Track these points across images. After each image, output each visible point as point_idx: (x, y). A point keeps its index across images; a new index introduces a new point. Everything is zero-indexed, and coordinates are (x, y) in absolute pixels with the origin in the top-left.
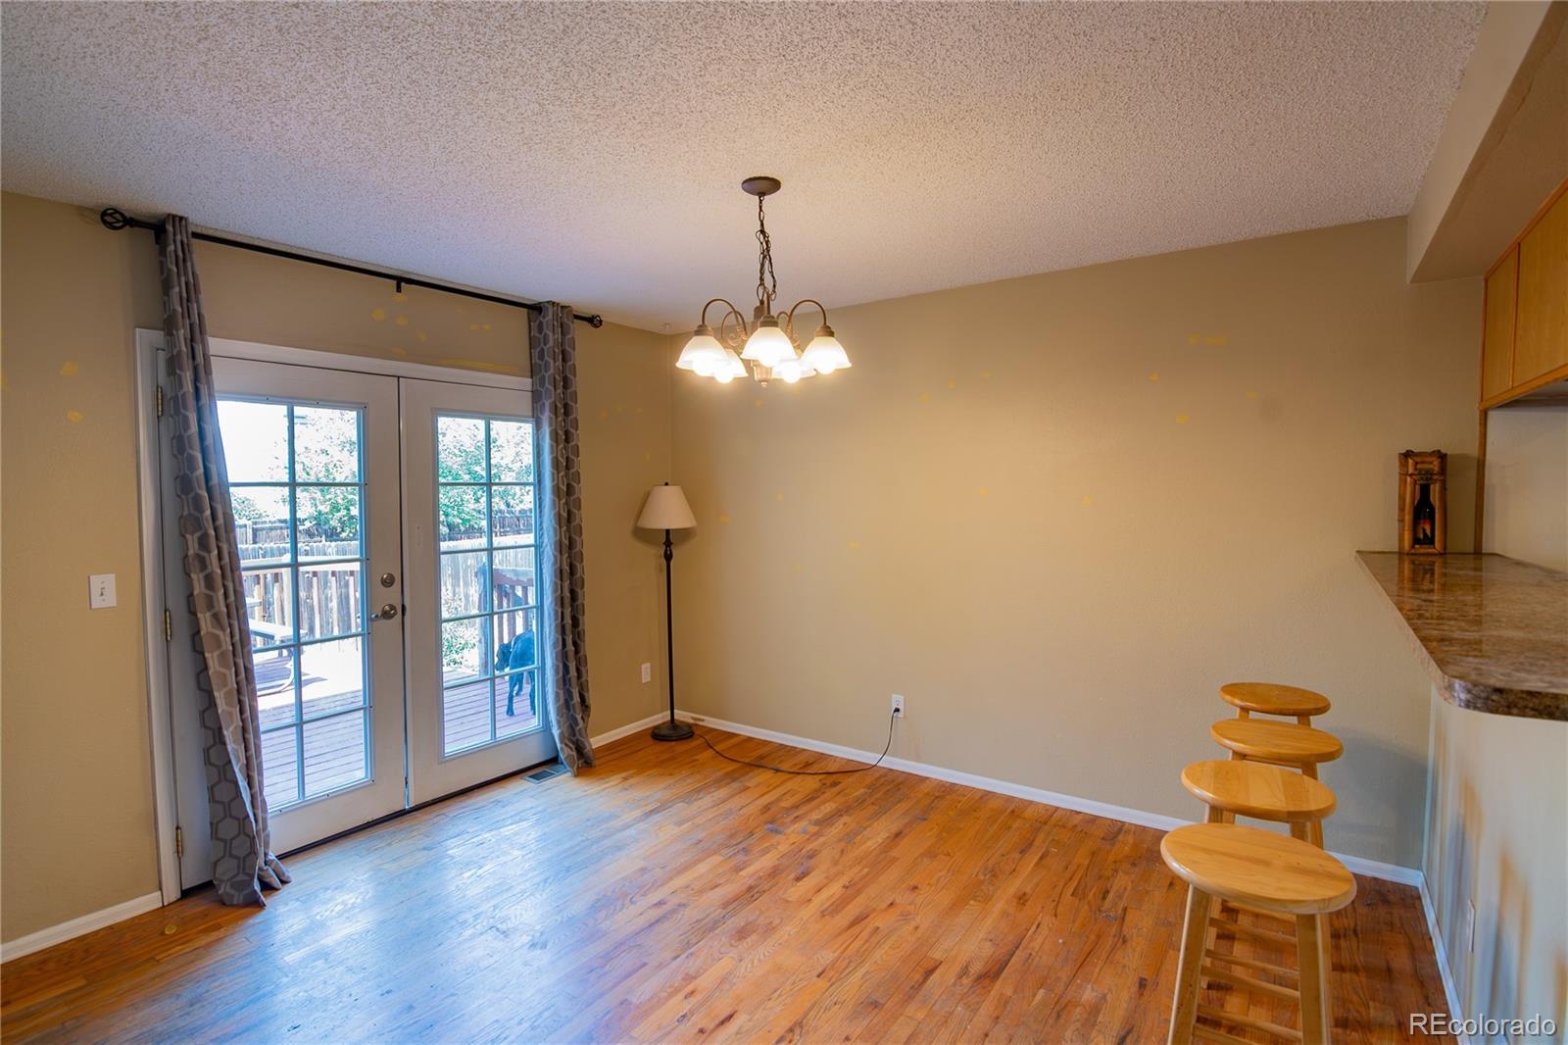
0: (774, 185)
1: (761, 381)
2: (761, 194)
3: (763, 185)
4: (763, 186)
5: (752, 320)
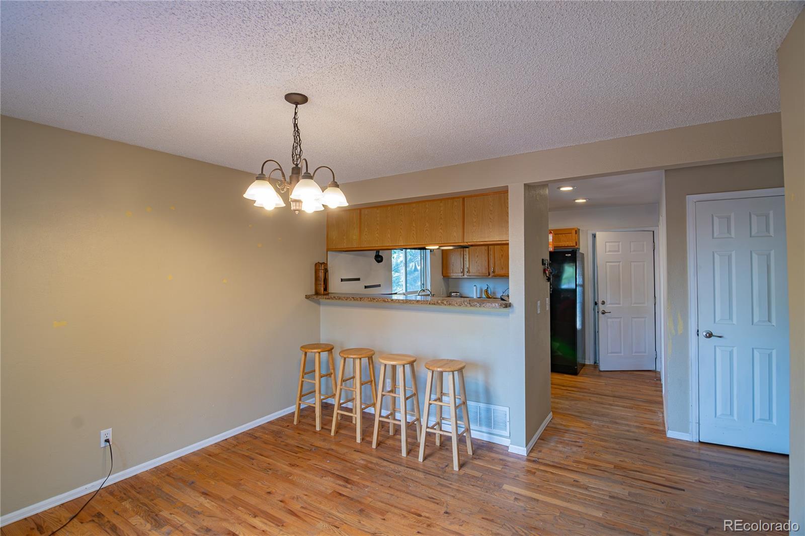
0: (304, 99)
1: (295, 210)
2: (297, 104)
3: (299, 98)
4: (297, 99)
5: (290, 174)
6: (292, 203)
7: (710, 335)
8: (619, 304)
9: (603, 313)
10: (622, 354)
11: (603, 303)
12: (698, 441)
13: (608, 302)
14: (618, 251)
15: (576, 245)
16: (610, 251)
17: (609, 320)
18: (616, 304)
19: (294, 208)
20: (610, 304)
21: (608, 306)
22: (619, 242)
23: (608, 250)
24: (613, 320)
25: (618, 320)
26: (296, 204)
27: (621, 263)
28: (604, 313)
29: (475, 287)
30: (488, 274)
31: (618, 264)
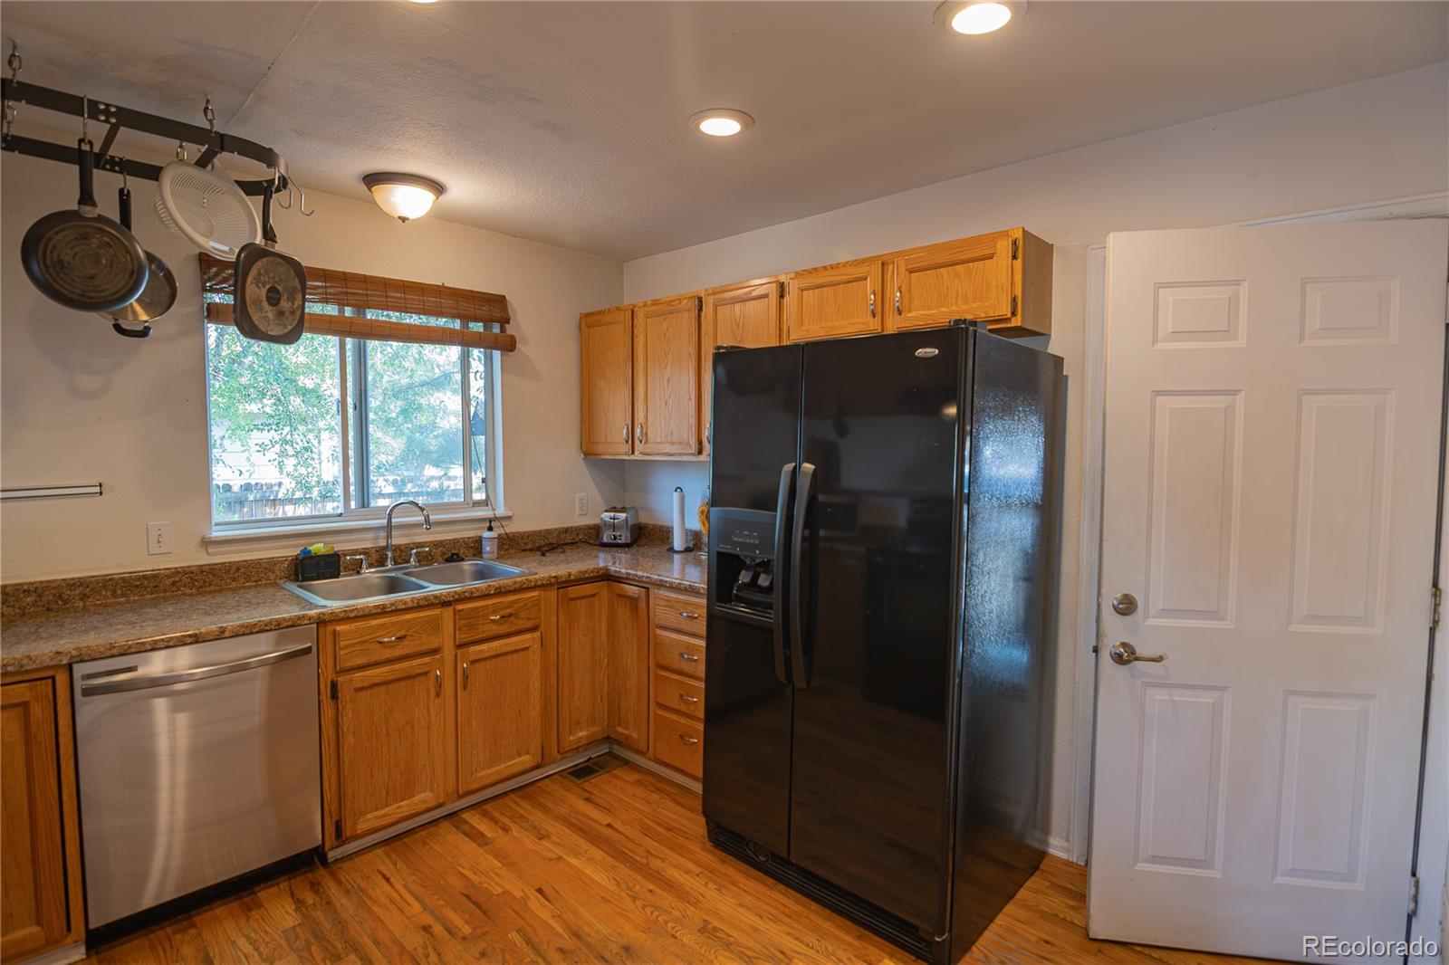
8: (1216, 615)
9: (1119, 659)
10: (1215, 874)
11: (1127, 606)
13: (1153, 602)
14: (1229, 332)
15: (1014, 314)
16: (1177, 335)
17: (1159, 696)
18: (1202, 614)
20: (1166, 612)
21: (1152, 622)
22: (1238, 283)
23: (1167, 325)
24: (1181, 697)
25: (1208, 698)
27: (1240, 397)
28: (1125, 657)
29: (676, 496)
30: (694, 449)
31: (1220, 402)
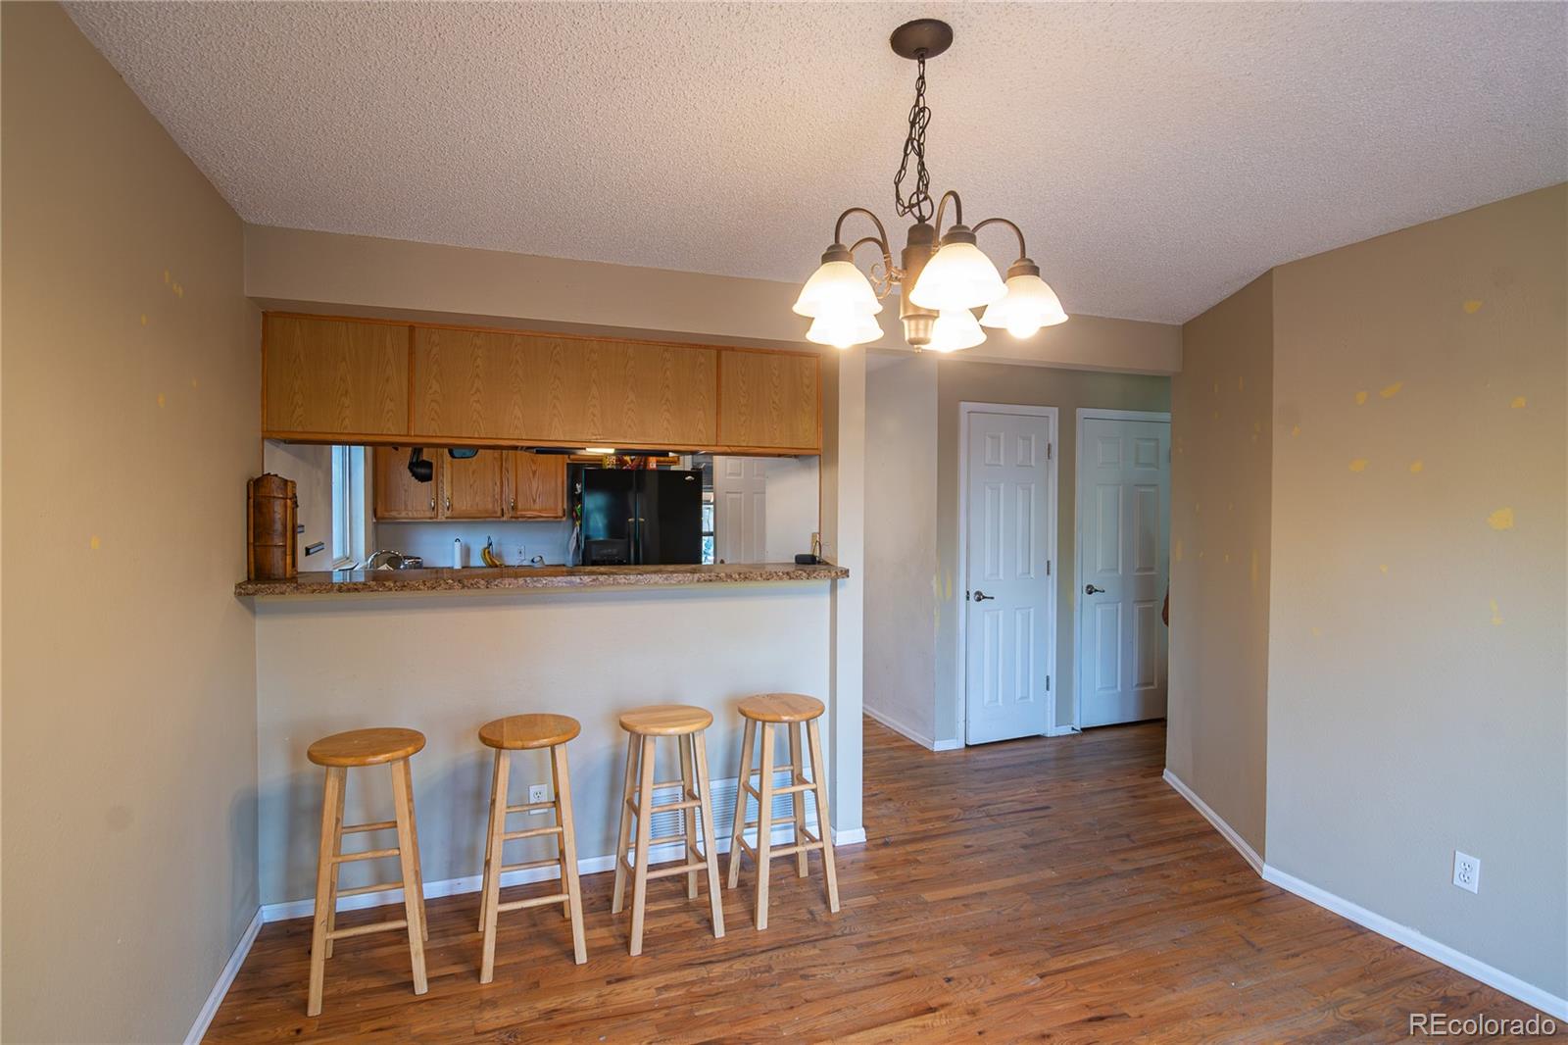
1: (914, 343)
6: (906, 322)
7: (980, 597)
12: (964, 746)
19: (913, 336)
23: (728, 472)
26: (917, 325)
